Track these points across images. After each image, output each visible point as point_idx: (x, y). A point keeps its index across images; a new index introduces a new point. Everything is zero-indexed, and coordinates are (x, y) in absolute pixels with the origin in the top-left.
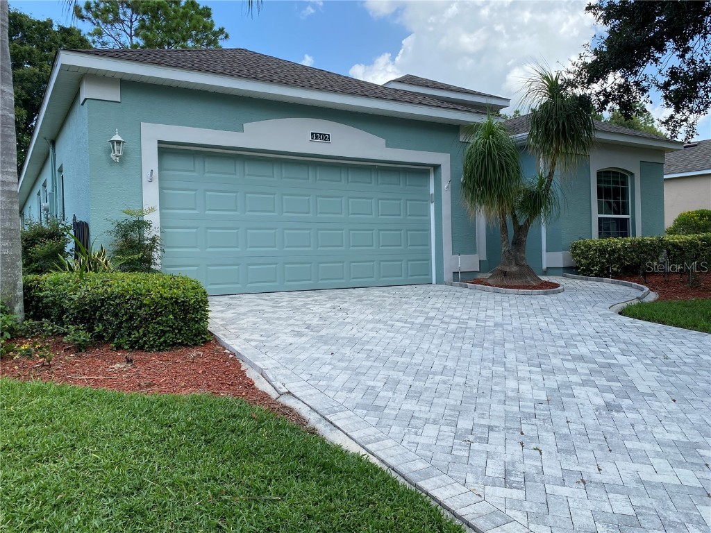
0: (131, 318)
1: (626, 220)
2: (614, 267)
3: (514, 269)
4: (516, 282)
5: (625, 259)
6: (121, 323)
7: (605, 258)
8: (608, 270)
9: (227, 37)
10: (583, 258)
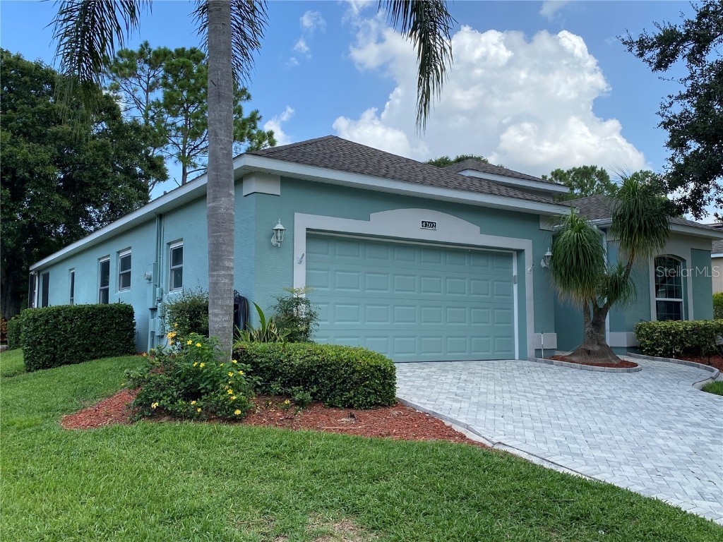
0: (344, 382)
1: (679, 303)
2: (677, 348)
3: (597, 348)
4: (599, 361)
5: (686, 341)
6: (335, 385)
7: (668, 340)
8: (671, 350)
9: (249, 97)
10: (648, 339)
